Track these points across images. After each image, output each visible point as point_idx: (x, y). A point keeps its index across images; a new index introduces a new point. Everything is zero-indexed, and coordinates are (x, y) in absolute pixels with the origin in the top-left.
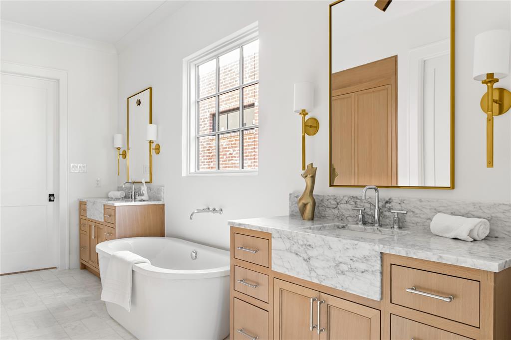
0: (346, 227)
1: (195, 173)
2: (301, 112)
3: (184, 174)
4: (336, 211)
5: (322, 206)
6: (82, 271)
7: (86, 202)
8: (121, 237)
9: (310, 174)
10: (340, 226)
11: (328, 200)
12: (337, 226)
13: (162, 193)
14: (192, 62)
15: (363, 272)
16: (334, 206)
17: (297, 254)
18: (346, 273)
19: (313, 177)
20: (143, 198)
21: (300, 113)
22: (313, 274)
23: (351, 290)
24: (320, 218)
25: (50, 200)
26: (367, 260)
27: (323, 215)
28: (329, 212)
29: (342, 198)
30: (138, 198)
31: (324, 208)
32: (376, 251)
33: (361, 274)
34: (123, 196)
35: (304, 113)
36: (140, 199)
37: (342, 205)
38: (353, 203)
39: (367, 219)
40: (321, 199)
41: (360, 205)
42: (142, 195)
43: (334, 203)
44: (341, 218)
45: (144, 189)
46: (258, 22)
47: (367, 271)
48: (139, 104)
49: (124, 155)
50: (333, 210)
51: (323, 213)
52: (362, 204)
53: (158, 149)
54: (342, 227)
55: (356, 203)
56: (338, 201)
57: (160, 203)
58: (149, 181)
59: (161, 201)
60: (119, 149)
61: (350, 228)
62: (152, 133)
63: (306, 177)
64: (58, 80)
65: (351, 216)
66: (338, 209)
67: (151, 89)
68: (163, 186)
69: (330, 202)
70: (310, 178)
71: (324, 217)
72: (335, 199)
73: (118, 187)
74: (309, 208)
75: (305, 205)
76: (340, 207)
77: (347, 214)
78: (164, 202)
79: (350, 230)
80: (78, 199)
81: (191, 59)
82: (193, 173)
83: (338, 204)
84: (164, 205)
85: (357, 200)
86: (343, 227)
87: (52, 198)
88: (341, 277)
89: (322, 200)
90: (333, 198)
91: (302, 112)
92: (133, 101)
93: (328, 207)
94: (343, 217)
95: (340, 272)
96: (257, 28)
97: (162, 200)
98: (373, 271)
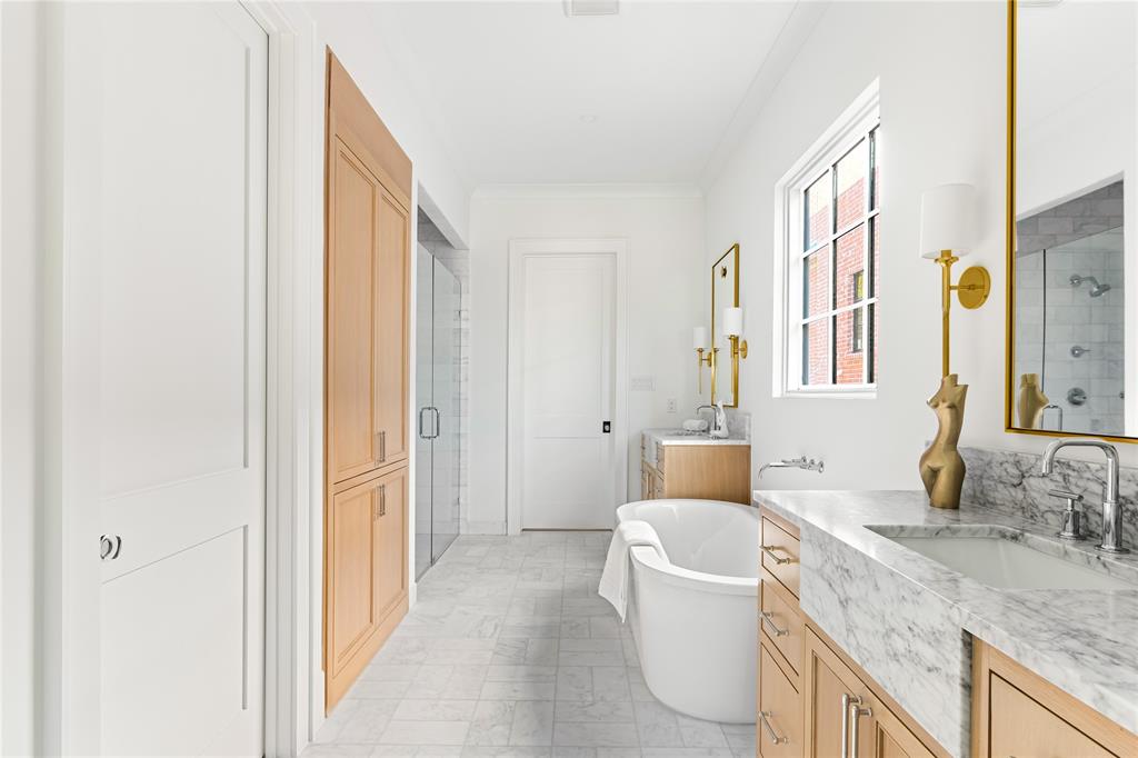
0: (1020, 537)
1: (797, 390)
2: (939, 256)
3: (777, 393)
4: (1019, 495)
5: (988, 479)
8: (671, 497)
9: (944, 401)
10: (1008, 534)
11: (1001, 464)
12: (1000, 532)
13: (747, 429)
14: (793, 186)
15: (929, 670)
16: (1016, 481)
17: (830, 585)
18: (902, 660)
19: (957, 410)
20: (717, 433)
21: (936, 260)
22: (852, 640)
23: (909, 707)
24: (984, 505)
25: (605, 431)
26: (937, 640)
27: (992, 500)
28: (1002, 494)
29: (1033, 461)
30: (713, 432)
31: (992, 483)
32: (954, 624)
33: (926, 673)
35: (948, 258)
36: (715, 435)
37: (1032, 480)
38: (1059, 478)
39: (1095, 525)
40: (987, 459)
41: (1077, 486)
42: (716, 427)
43: (1013, 471)
44: (1030, 512)
45: (721, 419)
46: (878, 79)
47: (936, 668)
48: (724, 275)
49: (709, 360)
50: (1012, 490)
51: (991, 494)
52: (1081, 483)
53: (746, 350)
54: (1013, 538)
55: (1065, 477)
56: (1024, 468)
57: (743, 443)
58: (732, 404)
59: (744, 439)
60: (701, 351)
61: (1029, 542)
62: (731, 321)
63: (936, 406)
64: (615, 254)
65: (1053, 512)
66: (1024, 489)
67: (737, 247)
68: (749, 415)
69: (1006, 470)
70: (947, 411)
71: (994, 504)
72: (1017, 464)
74: (943, 480)
75: (935, 473)
76: (1030, 485)
77: (1045, 503)
78: (750, 441)
79: (1029, 547)
80: (641, 431)
81: (788, 183)
82: (793, 392)
83: (1023, 477)
84: (749, 447)
85: (1070, 472)
86: (1015, 538)
87: (607, 428)
88: (894, 666)
89: (989, 463)
90: (1011, 459)
91: (942, 256)
92: (718, 270)
93: (1001, 482)
94: (1035, 510)
95: (892, 653)
97: (748, 438)
98: (947, 675)
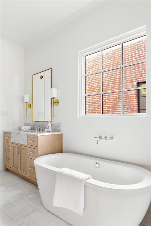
1: (84, 116)
3: (78, 117)
6: (6, 172)
7: (11, 133)
13: (61, 127)
14: (82, 53)
34: (30, 129)
36: (47, 131)
46: (146, 25)
48: (42, 78)
49: (30, 106)
53: (57, 103)
62: (54, 93)
67: (51, 69)
68: (62, 124)
73: (25, 124)
80: (3, 131)
84: (62, 134)
96: (145, 29)
97: (62, 131)
